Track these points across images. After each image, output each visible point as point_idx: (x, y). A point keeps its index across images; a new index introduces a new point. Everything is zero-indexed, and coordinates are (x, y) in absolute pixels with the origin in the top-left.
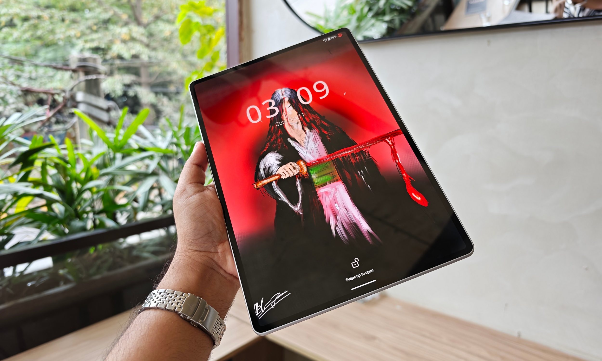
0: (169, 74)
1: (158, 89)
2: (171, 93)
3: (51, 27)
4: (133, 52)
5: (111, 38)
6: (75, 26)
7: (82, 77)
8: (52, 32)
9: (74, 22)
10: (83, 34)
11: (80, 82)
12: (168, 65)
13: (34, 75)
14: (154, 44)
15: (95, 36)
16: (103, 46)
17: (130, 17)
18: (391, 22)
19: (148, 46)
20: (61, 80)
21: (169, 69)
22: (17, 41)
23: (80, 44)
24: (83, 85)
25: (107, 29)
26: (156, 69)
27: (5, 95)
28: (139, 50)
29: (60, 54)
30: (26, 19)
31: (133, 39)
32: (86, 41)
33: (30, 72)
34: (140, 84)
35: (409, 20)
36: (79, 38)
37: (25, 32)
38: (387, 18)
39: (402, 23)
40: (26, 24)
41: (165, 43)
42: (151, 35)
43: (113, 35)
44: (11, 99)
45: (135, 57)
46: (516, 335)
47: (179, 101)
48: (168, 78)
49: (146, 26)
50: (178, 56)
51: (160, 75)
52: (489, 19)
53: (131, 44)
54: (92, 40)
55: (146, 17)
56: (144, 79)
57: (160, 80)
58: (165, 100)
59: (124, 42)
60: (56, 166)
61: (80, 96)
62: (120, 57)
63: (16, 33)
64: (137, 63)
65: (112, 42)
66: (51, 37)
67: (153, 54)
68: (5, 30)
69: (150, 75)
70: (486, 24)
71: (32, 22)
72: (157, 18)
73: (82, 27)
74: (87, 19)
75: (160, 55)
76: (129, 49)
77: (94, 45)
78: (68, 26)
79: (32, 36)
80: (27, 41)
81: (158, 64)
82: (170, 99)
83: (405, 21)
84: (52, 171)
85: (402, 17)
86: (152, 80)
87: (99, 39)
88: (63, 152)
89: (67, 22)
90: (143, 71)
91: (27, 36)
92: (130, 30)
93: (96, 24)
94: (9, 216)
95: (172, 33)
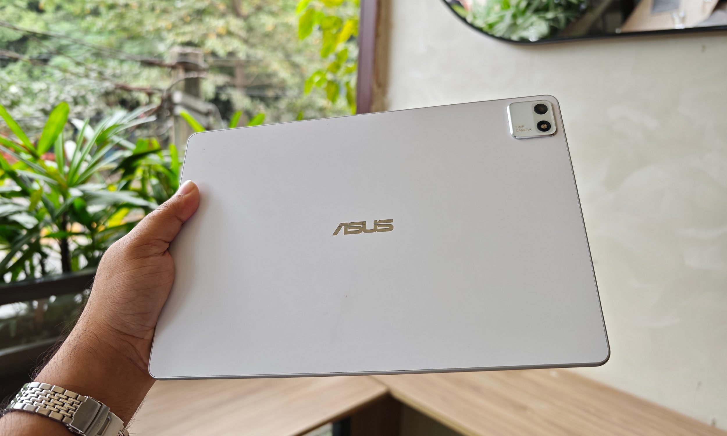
0: (269, 76)
1: (256, 93)
2: (269, 98)
3: (139, 17)
4: (230, 49)
5: (205, 32)
6: (165, 16)
7: (181, 75)
8: (140, 23)
9: (165, 11)
10: (174, 26)
11: (179, 81)
12: (267, 66)
13: (118, 71)
14: (253, 40)
15: (188, 29)
16: (196, 40)
17: (228, 7)
18: (555, 20)
19: (246, 41)
20: (147, 79)
21: (270, 70)
22: (100, 32)
23: (170, 37)
24: (182, 84)
25: (201, 20)
26: (254, 70)
27: (86, 94)
28: (237, 47)
29: (147, 48)
30: (112, 7)
31: (230, 33)
32: (178, 34)
33: (114, 69)
34: (234, 86)
35: (578, 19)
36: (169, 30)
37: (110, 21)
38: (550, 15)
39: (568, 21)
40: (112, 13)
41: (267, 40)
42: (250, 29)
43: (208, 29)
44: (92, 98)
45: (231, 54)
46: (709, 423)
47: (278, 109)
48: (266, 81)
49: (246, 18)
50: (280, 55)
51: (258, 76)
52: (683, 20)
53: (227, 39)
54: (184, 34)
55: (245, 9)
56: (239, 80)
57: (258, 83)
58: (262, 107)
59: (220, 36)
60: (158, 175)
61: (178, 97)
62: (214, 54)
63: (100, 22)
64: (232, 62)
65: (205, 36)
66: (138, 29)
67: (252, 52)
68: (90, 19)
69: (247, 76)
70: (679, 26)
71: (118, 10)
72: (259, 9)
73: (173, 18)
74: (179, 9)
75: (259, 53)
76: (225, 45)
77: (186, 39)
78: (158, 17)
79: (118, 26)
80: (112, 32)
81: (258, 62)
82: (268, 106)
83: (572, 19)
84: (154, 181)
85: (569, 14)
86: (250, 81)
87: (192, 33)
88: (167, 160)
89: (158, 11)
90: (238, 72)
91: (112, 26)
92: (228, 23)
93: (190, 16)
94: (107, 229)
95: (276, 27)
